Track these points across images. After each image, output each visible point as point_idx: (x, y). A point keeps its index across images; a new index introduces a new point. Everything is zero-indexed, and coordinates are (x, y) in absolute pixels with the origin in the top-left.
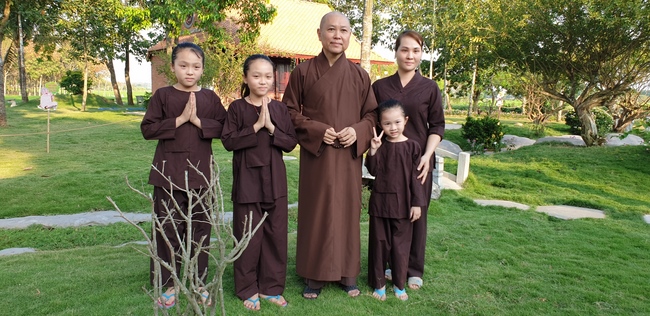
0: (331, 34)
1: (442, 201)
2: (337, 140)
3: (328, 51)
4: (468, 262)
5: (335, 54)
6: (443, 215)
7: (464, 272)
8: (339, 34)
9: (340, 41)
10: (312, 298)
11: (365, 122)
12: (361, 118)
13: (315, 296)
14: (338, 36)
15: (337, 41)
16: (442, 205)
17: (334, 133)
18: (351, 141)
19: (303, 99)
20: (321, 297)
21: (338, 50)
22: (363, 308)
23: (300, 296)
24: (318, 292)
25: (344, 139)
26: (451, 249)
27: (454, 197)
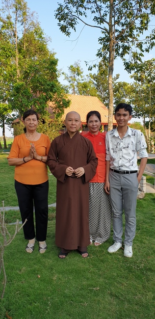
0: (70, 123)
1: (145, 200)
2: (74, 174)
3: (69, 131)
4: (150, 236)
5: (73, 133)
6: (144, 208)
7: (147, 242)
8: (74, 123)
9: (75, 126)
10: (63, 258)
11: (89, 165)
12: (88, 163)
13: (64, 256)
14: (74, 124)
15: (73, 126)
16: (144, 202)
17: (73, 170)
18: (81, 174)
19: (57, 155)
20: (67, 257)
21: (74, 130)
22: (87, 264)
23: (57, 257)
24: (66, 255)
25: (77, 173)
26: (142, 229)
27: (151, 197)
